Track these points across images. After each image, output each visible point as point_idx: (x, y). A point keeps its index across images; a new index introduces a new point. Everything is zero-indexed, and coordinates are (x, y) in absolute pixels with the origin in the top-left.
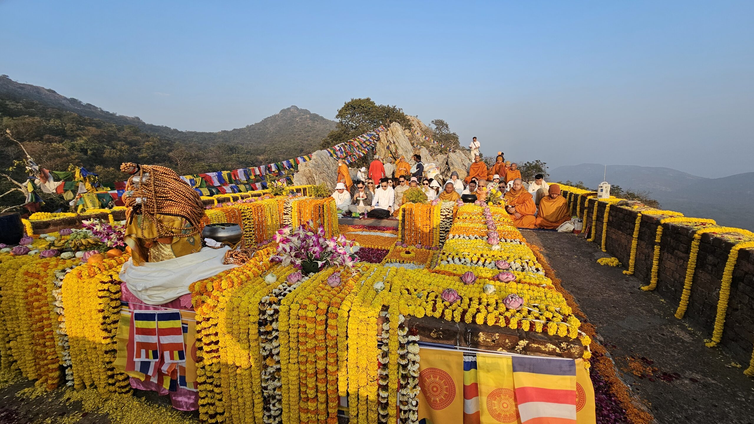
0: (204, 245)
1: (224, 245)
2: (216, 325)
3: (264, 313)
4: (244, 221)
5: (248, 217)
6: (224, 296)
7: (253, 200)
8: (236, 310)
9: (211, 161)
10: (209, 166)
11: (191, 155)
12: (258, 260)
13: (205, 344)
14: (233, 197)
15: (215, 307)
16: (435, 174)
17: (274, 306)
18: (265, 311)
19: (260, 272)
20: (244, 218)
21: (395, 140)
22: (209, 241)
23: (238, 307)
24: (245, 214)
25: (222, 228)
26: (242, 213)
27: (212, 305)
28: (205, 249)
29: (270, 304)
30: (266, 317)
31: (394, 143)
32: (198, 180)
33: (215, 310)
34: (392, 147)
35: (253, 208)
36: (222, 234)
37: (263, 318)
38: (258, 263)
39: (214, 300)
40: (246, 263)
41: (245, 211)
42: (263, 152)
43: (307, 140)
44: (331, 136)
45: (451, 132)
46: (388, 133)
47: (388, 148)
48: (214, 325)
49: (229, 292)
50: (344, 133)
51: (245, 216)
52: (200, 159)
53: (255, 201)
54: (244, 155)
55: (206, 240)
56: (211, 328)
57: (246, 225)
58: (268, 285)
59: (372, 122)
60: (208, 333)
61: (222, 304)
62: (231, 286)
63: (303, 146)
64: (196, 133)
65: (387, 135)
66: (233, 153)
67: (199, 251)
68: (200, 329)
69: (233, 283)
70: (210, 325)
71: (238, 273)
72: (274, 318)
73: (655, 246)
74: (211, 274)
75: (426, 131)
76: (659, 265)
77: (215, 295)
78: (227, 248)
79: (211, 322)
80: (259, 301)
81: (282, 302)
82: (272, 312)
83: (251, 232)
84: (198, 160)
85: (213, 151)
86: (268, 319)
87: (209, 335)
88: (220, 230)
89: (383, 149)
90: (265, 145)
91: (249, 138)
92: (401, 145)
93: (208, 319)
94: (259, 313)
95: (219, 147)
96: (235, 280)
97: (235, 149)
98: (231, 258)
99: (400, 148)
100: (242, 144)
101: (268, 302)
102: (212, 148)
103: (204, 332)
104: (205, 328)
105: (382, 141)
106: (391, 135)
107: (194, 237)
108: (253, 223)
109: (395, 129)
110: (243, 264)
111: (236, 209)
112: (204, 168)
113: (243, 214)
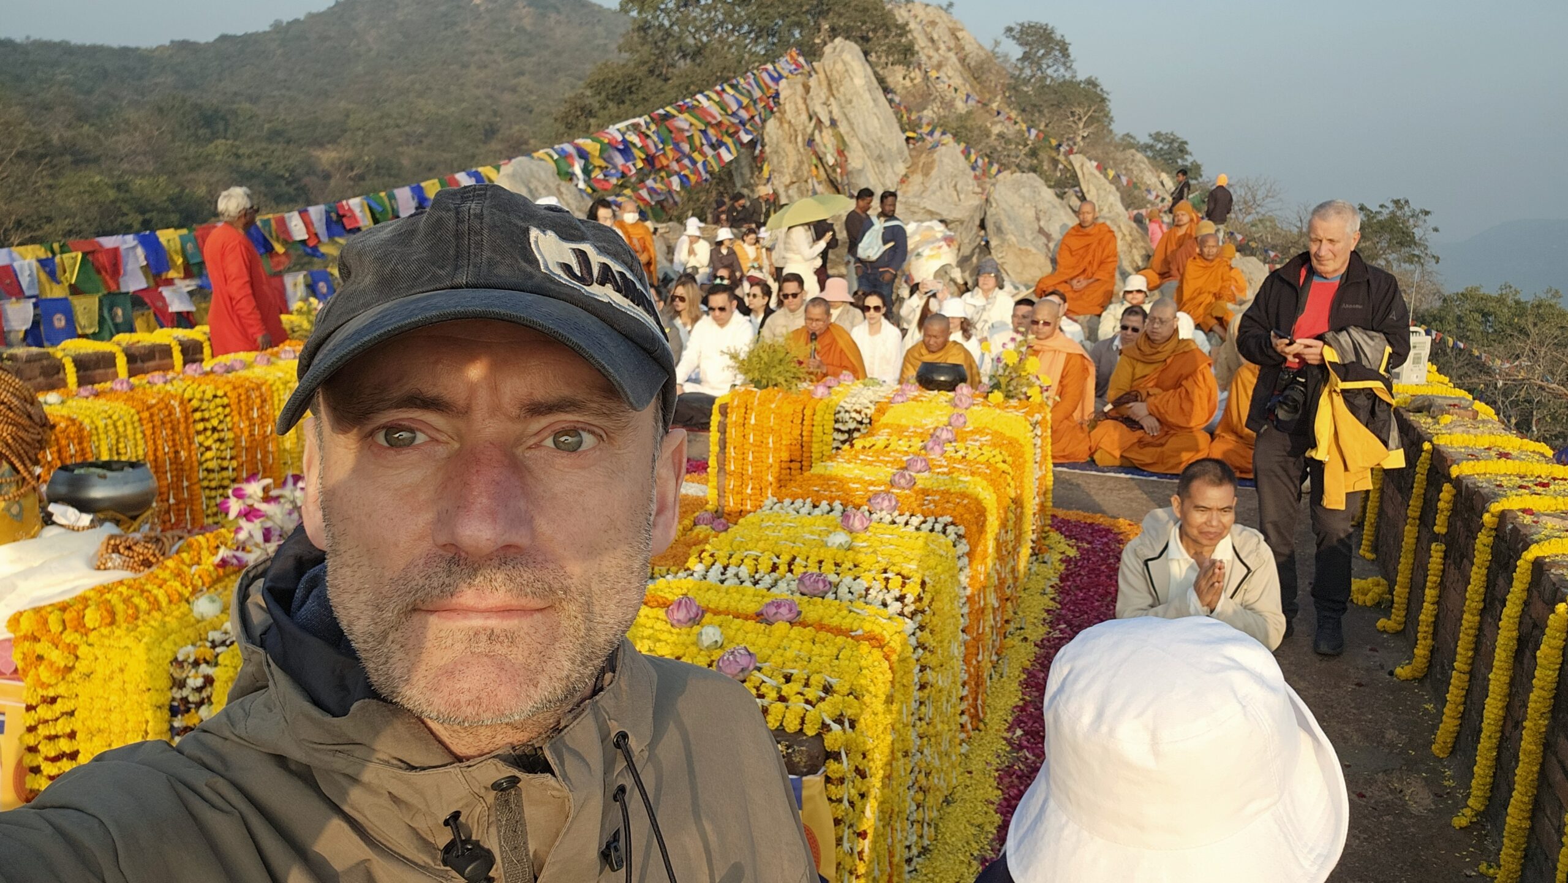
0: (48, 520)
1: (101, 522)
2: (72, 714)
3: (181, 684)
4: (201, 438)
5: (215, 422)
6: (90, 645)
7: (237, 366)
8: (118, 677)
9: (125, 166)
10: (119, 187)
11: (46, 142)
12: (187, 561)
13: (47, 759)
14: (181, 343)
15: (69, 669)
16: (935, 265)
17: (204, 669)
18: (185, 680)
19: (186, 593)
20: (200, 426)
21: (836, 114)
22: (63, 513)
23: (122, 670)
24: (206, 414)
25: (100, 477)
26: (195, 410)
27: (62, 665)
28: (50, 532)
29: (196, 664)
30: (185, 692)
31: (833, 123)
32: (71, 261)
33: (69, 677)
34: (826, 141)
35: (233, 395)
36: (98, 492)
37: (178, 696)
38: (185, 568)
39: (66, 654)
40: (154, 568)
41: (205, 405)
42: (333, 136)
43: (514, 90)
44: (598, 86)
45: (1081, 76)
46: (813, 82)
47: (810, 142)
48: (67, 713)
49: (103, 636)
50: (651, 72)
51: (203, 420)
52: (81, 159)
53: (246, 366)
54: (258, 146)
55: (52, 508)
56: (60, 721)
57: (208, 449)
58: (198, 622)
59: (763, 32)
60: (53, 733)
61: (87, 662)
62: (108, 620)
63: (495, 113)
64: (67, 50)
65: (807, 89)
66: (215, 136)
67: (33, 537)
68: (33, 724)
69: (113, 614)
70: (58, 714)
71: (131, 592)
72: (204, 694)
73: (1433, 546)
74: (63, 592)
75: (981, 66)
76: (1439, 602)
77: (68, 641)
78: (109, 528)
79: (59, 707)
80: (170, 657)
81: (220, 659)
82: (199, 682)
83: (225, 474)
84: (76, 162)
85: (136, 128)
86: (191, 699)
87: (56, 737)
88: (95, 479)
89: (789, 148)
90: (343, 104)
91: (281, 75)
92: (861, 134)
93: (53, 700)
94: (171, 684)
95: (161, 110)
96: (120, 607)
97: (223, 118)
98: (114, 556)
99: (854, 144)
100: (254, 100)
101: (191, 660)
102: (132, 115)
103: (42, 731)
104: (47, 721)
105: (789, 115)
106: (824, 93)
107: (23, 501)
108: (231, 444)
109: (839, 66)
110: (147, 571)
111: (173, 397)
112: (100, 198)
113: (198, 415)
